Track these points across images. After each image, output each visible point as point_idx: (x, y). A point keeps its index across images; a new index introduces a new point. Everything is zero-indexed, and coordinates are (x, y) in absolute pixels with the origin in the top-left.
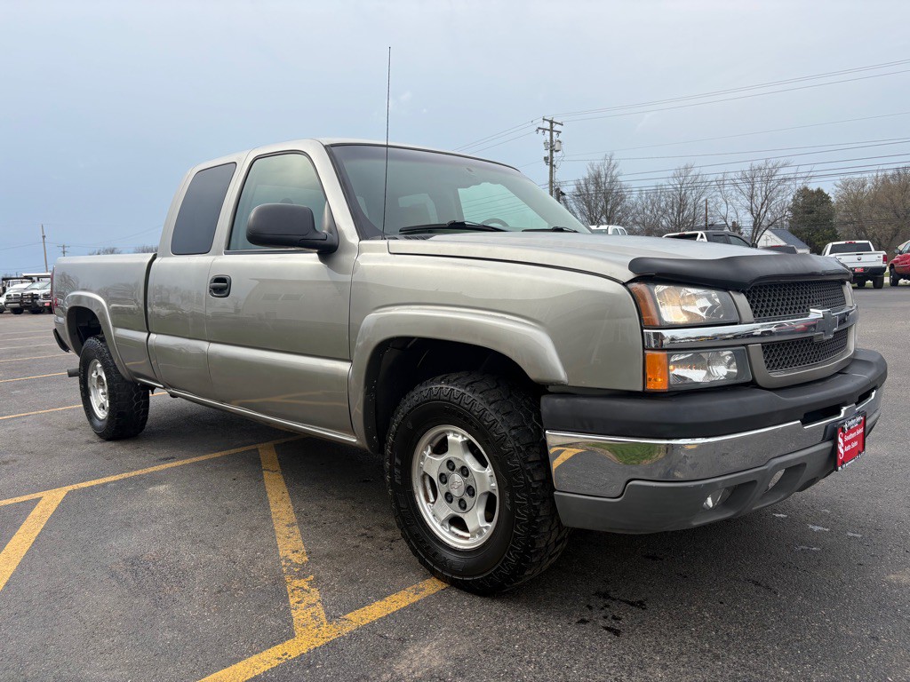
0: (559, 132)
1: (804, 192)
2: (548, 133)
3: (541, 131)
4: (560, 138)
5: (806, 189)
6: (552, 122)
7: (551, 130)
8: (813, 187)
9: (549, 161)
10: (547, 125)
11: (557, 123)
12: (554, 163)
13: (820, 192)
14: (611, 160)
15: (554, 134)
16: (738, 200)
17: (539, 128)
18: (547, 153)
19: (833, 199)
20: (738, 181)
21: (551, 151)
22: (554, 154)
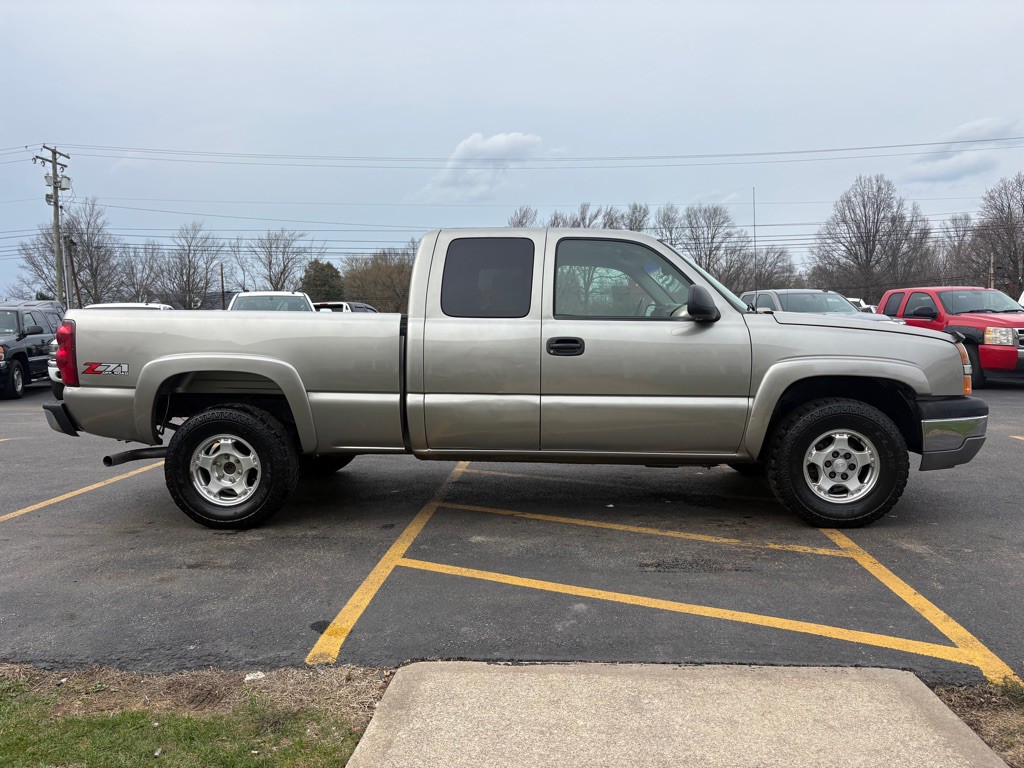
0: (64, 166)
1: (315, 264)
2: (49, 165)
3: (39, 161)
4: (66, 172)
5: (316, 261)
6: (54, 152)
7: (54, 162)
8: (324, 261)
9: (52, 199)
10: (48, 155)
11: (61, 154)
12: (60, 204)
13: (329, 266)
14: (93, 205)
15: (58, 167)
16: (253, 267)
17: (37, 157)
18: (50, 191)
19: (342, 274)
20: (257, 249)
21: (56, 188)
22: (60, 192)
